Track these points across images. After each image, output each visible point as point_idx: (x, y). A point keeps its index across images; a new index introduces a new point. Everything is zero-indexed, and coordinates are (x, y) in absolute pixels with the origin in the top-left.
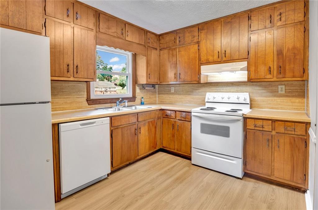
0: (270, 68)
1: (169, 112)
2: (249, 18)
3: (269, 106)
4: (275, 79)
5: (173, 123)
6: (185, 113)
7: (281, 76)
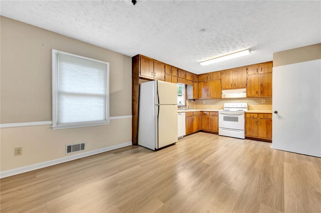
0: (257, 91)
1: (205, 112)
2: (247, 69)
4: (259, 96)
5: (208, 117)
6: (214, 112)
7: (262, 95)
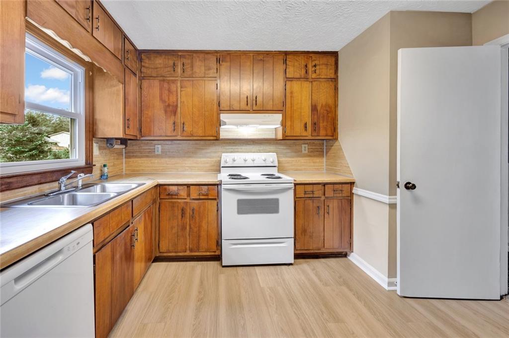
0: (306, 124)
1: (175, 188)
2: (285, 62)
3: (293, 168)
4: (310, 137)
5: (182, 205)
